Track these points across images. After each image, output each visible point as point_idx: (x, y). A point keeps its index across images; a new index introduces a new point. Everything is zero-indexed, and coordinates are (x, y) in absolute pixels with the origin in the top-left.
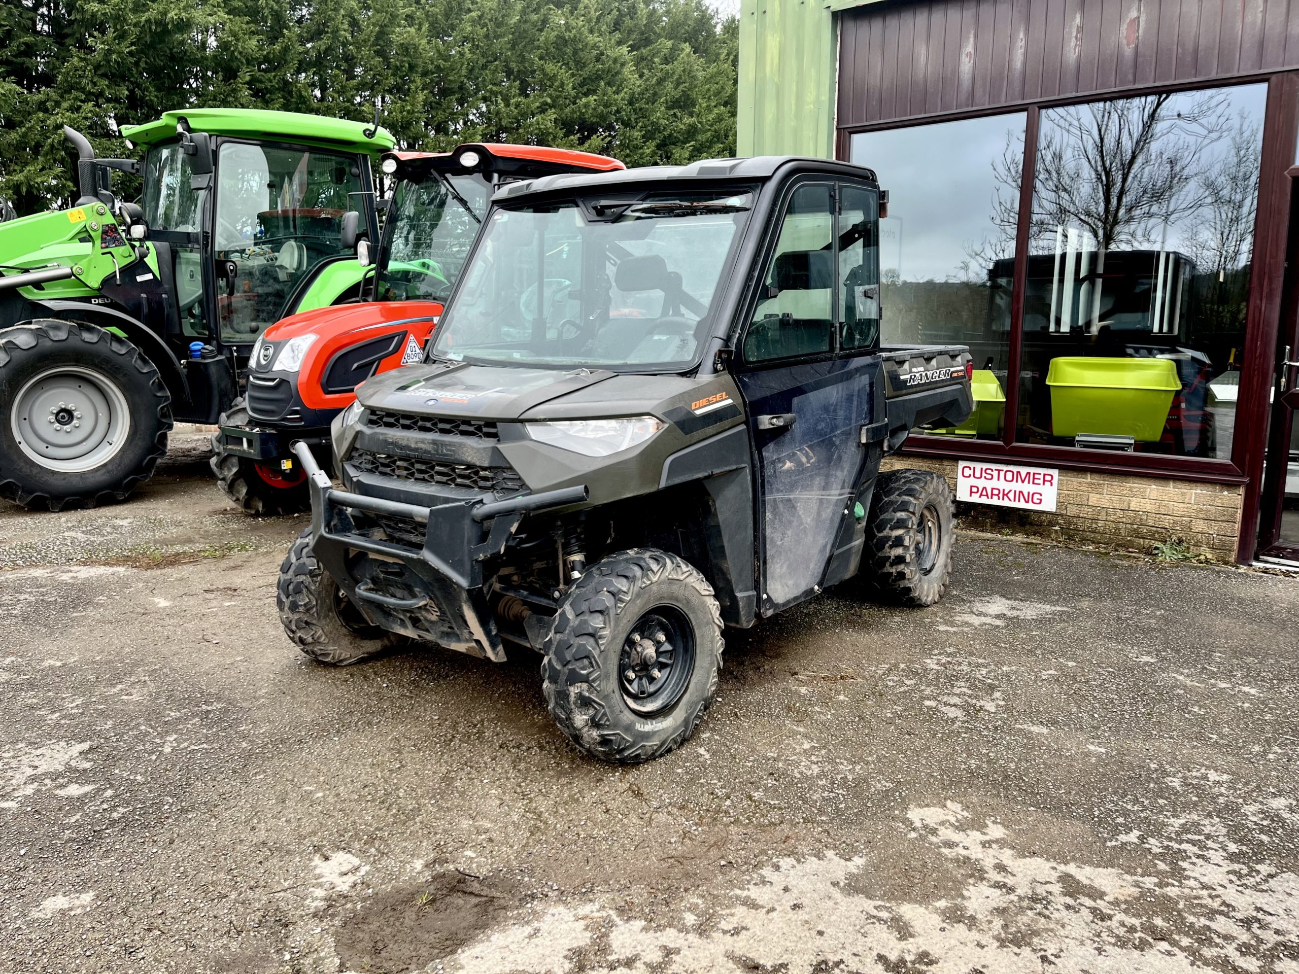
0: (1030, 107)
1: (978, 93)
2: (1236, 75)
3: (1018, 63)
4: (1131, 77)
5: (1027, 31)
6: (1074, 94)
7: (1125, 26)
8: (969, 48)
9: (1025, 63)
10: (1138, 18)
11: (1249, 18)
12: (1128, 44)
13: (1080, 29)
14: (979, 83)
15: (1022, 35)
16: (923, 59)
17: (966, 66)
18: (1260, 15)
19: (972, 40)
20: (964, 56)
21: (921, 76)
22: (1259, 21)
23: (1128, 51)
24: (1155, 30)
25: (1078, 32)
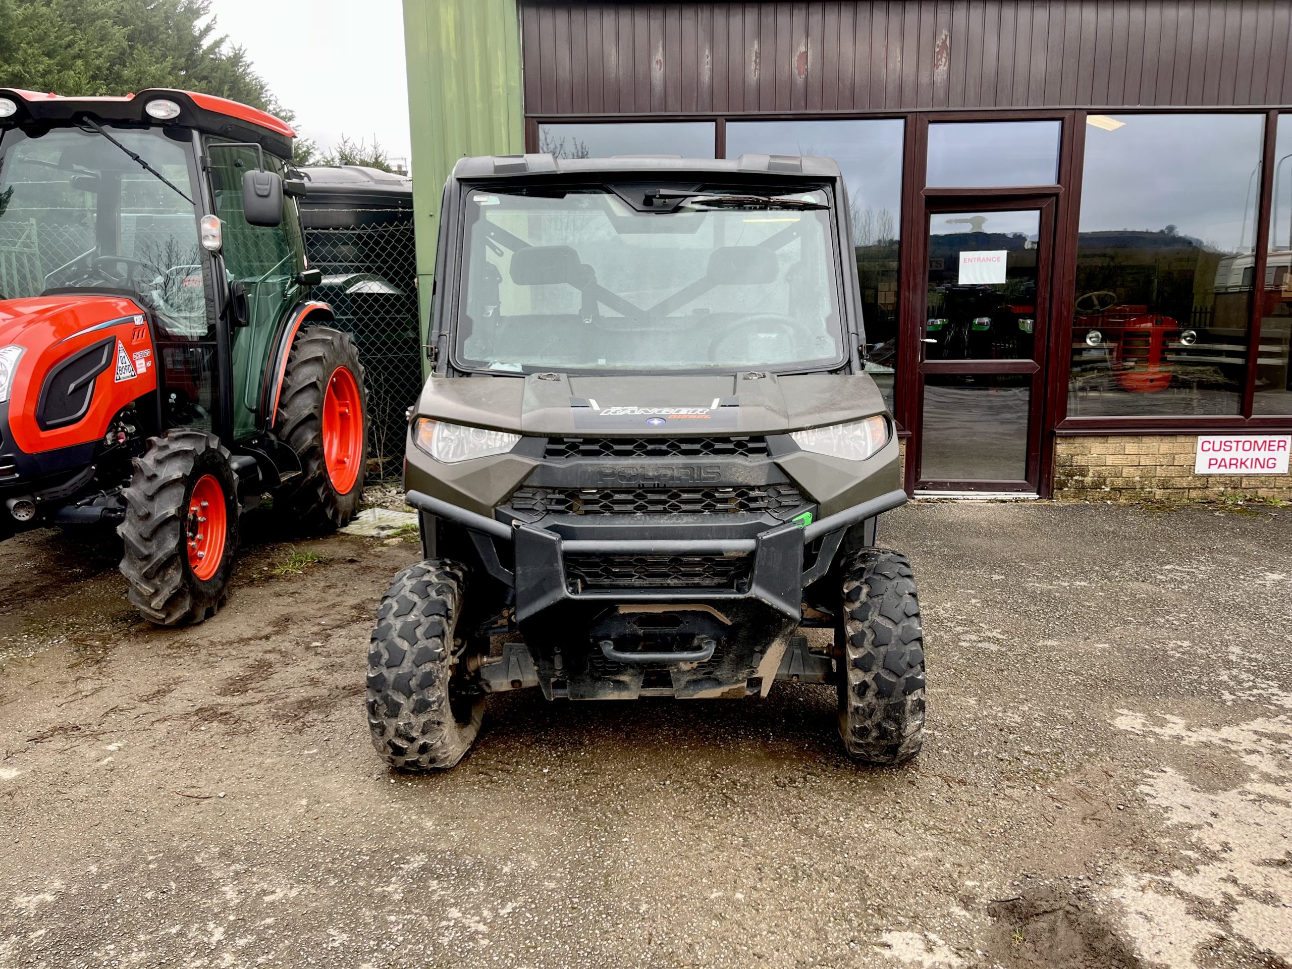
0: (719, 119)
1: (671, 101)
2: (884, 111)
3: (706, 77)
4: (803, 103)
5: (712, 50)
6: (756, 112)
7: (796, 58)
8: (659, 56)
9: (712, 78)
10: (806, 52)
11: (891, 66)
12: (799, 74)
13: (759, 55)
14: (670, 91)
15: (707, 52)
16: (613, 59)
17: (657, 73)
18: (899, 64)
19: (661, 49)
20: (654, 63)
21: (613, 75)
22: (898, 68)
23: (800, 80)
24: (819, 66)
25: (757, 57)
